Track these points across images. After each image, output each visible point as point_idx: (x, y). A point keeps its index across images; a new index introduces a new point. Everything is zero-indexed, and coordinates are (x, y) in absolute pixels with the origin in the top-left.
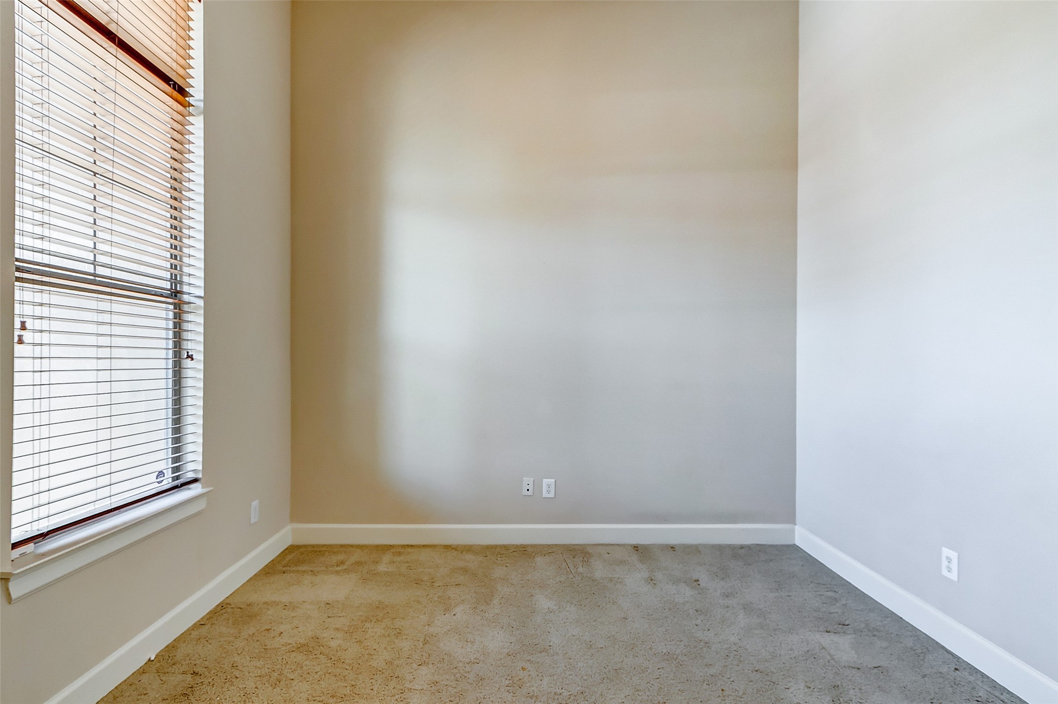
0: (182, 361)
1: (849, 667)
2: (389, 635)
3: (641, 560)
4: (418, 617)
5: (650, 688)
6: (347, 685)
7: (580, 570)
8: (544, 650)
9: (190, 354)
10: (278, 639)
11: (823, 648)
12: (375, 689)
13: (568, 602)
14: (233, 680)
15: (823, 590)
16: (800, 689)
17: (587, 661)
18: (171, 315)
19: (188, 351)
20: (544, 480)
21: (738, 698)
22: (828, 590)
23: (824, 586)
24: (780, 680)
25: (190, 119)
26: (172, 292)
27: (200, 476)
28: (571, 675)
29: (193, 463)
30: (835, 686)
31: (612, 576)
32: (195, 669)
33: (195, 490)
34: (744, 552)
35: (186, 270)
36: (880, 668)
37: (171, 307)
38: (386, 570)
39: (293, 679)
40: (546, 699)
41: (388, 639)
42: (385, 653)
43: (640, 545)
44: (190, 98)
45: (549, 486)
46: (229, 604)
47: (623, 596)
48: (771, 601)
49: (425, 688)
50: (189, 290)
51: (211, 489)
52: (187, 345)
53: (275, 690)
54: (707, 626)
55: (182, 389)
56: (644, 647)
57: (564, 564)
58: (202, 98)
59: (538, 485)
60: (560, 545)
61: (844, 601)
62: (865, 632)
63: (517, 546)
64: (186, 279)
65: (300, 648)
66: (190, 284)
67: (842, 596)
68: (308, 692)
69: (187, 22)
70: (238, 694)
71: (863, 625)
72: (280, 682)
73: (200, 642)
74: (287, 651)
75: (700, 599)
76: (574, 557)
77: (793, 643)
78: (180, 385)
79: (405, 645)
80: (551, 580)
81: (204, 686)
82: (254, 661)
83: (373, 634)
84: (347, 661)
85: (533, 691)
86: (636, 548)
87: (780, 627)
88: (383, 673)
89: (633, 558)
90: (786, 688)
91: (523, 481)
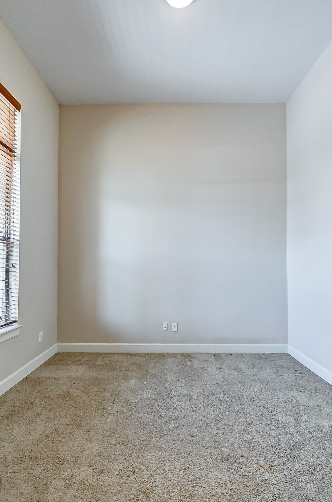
0: (10, 269)
1: (304, 406)
2: (100, 391)
3: (216, 360)
4: (114, 384)
5: (214, 414)
6: (81, 411)
7: (188, 364)
8: (169, 398)
9: (13, 265)
10: (51, 392)
11: (294, 398)
12: (93, 413)
13: (181, 378)
14: (31, 409)
15: (298, 373)
16: (281, 414)
17: (187, 402)
18: (5, 248)
19: (13, 264)
20: (172, 323)
21: (253, 418)
22: (300, 373)
23: (299, 372)
24: (272, 411)
25: (15, 162)
26: (6, 238)
27: (17, 320)
28: (180, 408)
29: (14, 314)
30: (297, 413)
31: (202, 367)
32: (15, 404)
33: (15, 326)
34: (263, 357)
35: (12, 228)
36: (318, 406)
37: (5, 245)
38: (100, 363)
39: (57, 409)
40: (168, 418)
41: (100, 393)
42: (98, 399)
43: (216, 353)
44: (15, 153)
45: (175, 326)
46: (29, 378)
47: (206, 375)
48: (273, 378)
49: (115, 413)
50: (13, 237)
51: (22, 325)
52: (12, 261)
53: (50, 413)
54: (243, 388)
55: (9, 281)
56: (213, 397)
57: (181, 362)
58: (20, 153)
59: (169, 325)
60: (179, 353)
61: (306, 378)
62: (313, 391)
63: (160, 354)
64: (12, 232)
65: (61, 396)
66: (13, 235)
67: (306, 376)
68: (64, 414)
69: (14, 121)
70: (34, 415)
71: (313, 388)
72: (52, 410)
73: (17, 393)
74: (55, 397)
75: (241, 377)
76: (185, 358)
77: (281, 396)
78: (9, 279)
79: (107, 395)
80: (174, 368)
81: (19, 411)
82: (40, 401)
83: (93, 391)
84: (81, 402)
85: (163, 415)
86: (214, 354)
87: (276, 389)
88: (97, 407)
89: (212, 359)
90: (274, 414)
91: (163, 323)
